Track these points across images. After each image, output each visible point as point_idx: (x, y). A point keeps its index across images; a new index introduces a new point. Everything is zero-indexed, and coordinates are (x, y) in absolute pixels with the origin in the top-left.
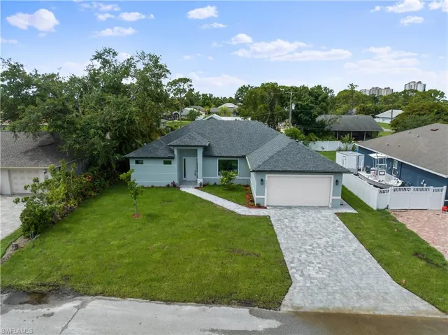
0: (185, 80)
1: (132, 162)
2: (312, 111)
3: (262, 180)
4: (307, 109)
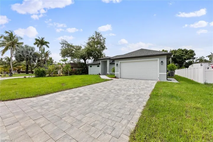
1: (89, 67)
2: (183, 57)
3: (117, 64)
4: (180, 56)
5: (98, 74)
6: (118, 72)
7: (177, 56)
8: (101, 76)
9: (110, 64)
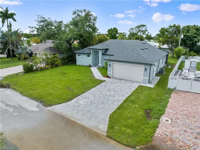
0: (144, 26)
1: (77, 55)
2: (194, 39)
3: (110, 65)
4: (191, 38)
5: (88, 66)
6: (111, 72)
7: (188, 37)
8: (91, 68)
9: (102, 54)
